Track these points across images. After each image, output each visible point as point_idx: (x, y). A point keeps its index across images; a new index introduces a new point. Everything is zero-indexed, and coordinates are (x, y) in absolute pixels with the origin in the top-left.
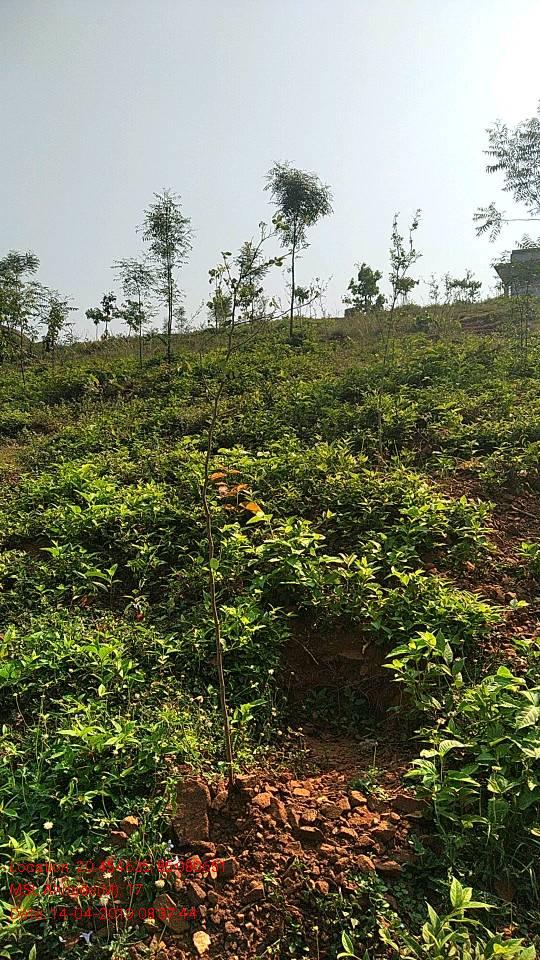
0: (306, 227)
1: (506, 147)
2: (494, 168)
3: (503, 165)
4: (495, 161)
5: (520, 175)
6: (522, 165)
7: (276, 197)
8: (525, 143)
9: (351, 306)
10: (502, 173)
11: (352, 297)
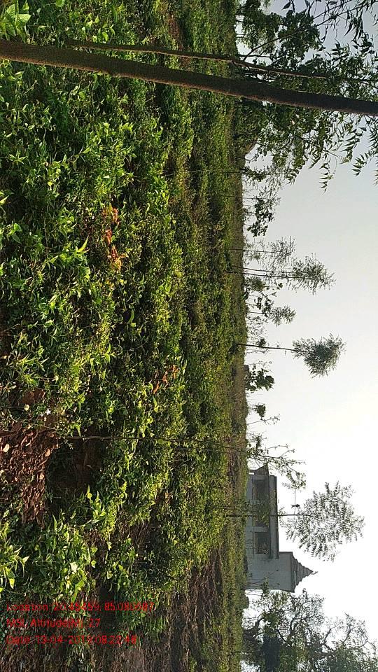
0: (304, 358)
1: (339, 496)
2: (327, 487)
3: (328, 492)
4: (332, 488)
5: (323, 502)
6: (327, 504)
7: (324, 342)
8: (341, 506)
9: (251, 370)
10: (324, 491)
11: (256, 370)
